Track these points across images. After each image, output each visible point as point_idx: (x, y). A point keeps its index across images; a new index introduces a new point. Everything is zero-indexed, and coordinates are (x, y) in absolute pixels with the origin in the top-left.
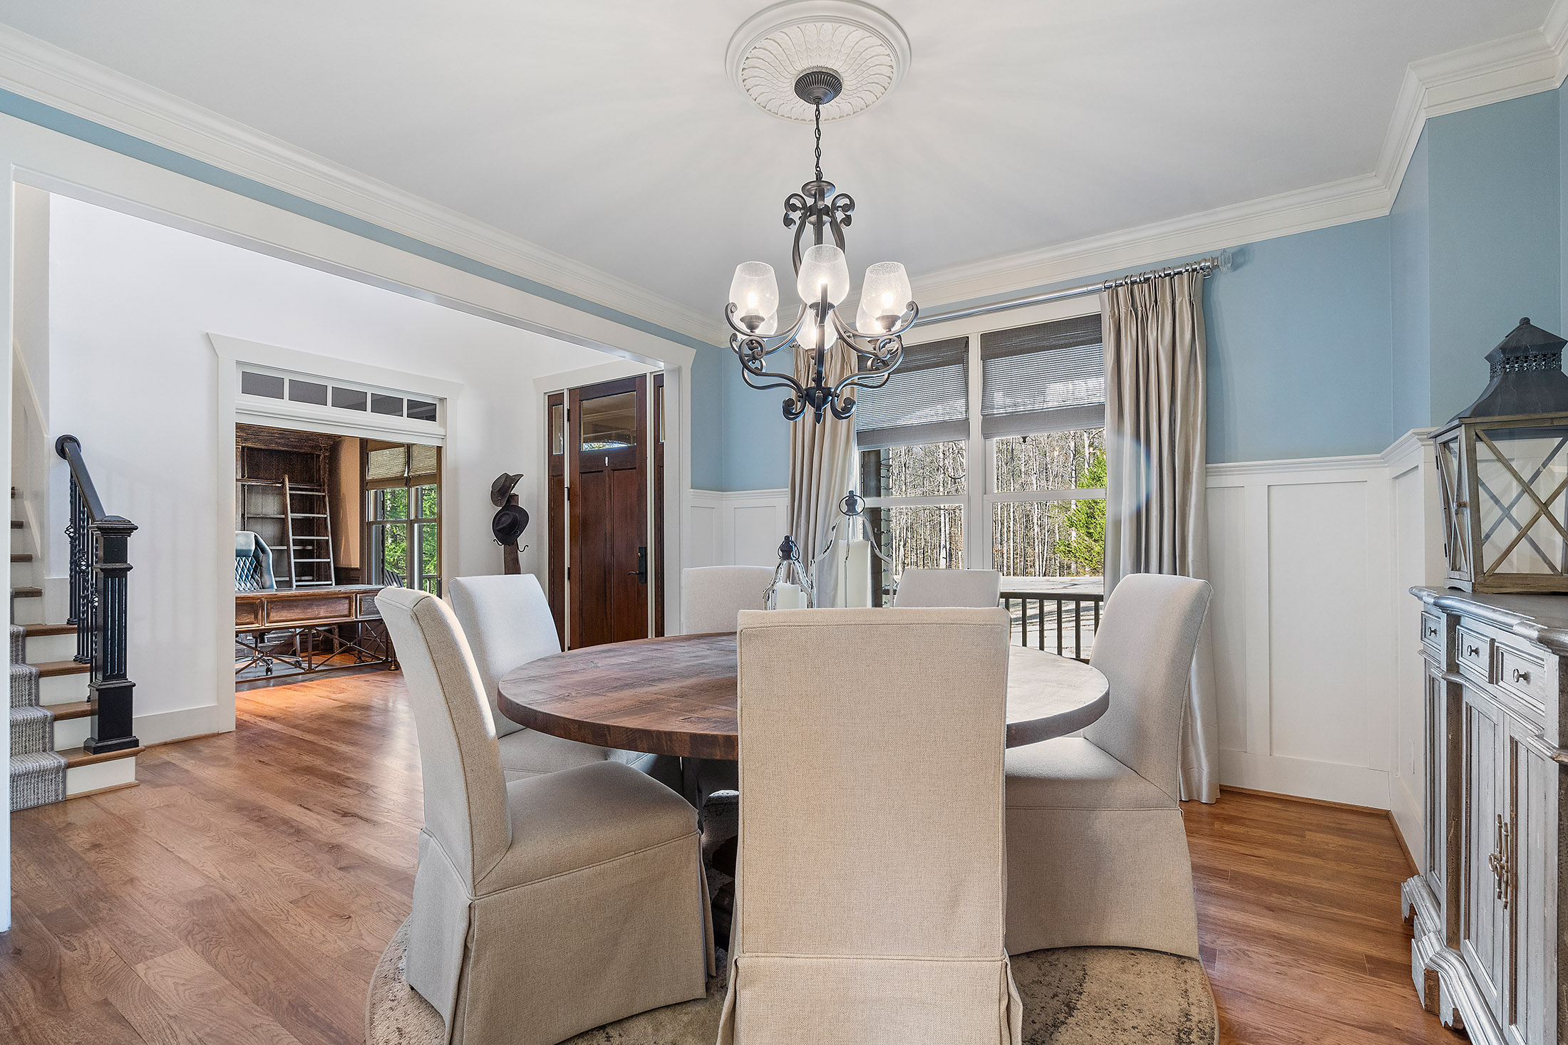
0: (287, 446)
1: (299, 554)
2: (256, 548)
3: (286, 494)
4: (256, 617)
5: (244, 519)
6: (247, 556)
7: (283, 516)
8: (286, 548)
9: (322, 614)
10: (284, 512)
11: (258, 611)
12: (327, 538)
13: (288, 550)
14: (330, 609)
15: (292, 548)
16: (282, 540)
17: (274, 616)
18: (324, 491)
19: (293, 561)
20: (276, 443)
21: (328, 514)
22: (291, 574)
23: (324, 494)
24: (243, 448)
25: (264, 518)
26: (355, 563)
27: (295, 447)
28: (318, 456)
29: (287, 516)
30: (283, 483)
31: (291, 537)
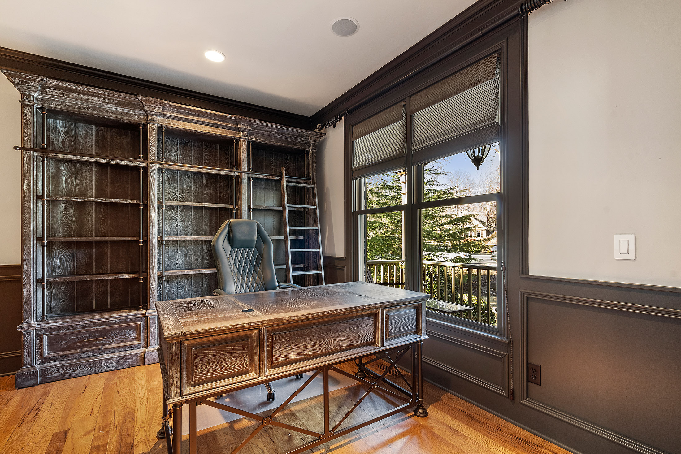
0: (283, 141)
1: (294, 244)
2: (258, 237)
3: (283, 186)
4: (252, 360)
5: (250, 210)
6: (250, 247)
7: (281, 208)
8: (283, 238)
9: (342, 345)
10: (282, 204)
11: (254, 349)
12: (316, 228)
13: (285, 240)
14: (352, 336)
15: (289, 238)
16: (280, 230)
17: (279, 355)
18: (313, 184)
19: (290, 250)
20: (276, 139)
21: (317, 205)
22: (288, 263)
23: (313, 186)
24: (249, 141)
25: (266, 210)
26: (339, 251)
27: (289, 143)
28: (308, 153)
29: (284, 208)
30: (280, 176)
31: (288, 228)
